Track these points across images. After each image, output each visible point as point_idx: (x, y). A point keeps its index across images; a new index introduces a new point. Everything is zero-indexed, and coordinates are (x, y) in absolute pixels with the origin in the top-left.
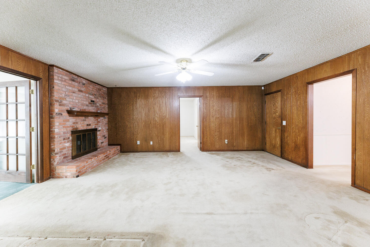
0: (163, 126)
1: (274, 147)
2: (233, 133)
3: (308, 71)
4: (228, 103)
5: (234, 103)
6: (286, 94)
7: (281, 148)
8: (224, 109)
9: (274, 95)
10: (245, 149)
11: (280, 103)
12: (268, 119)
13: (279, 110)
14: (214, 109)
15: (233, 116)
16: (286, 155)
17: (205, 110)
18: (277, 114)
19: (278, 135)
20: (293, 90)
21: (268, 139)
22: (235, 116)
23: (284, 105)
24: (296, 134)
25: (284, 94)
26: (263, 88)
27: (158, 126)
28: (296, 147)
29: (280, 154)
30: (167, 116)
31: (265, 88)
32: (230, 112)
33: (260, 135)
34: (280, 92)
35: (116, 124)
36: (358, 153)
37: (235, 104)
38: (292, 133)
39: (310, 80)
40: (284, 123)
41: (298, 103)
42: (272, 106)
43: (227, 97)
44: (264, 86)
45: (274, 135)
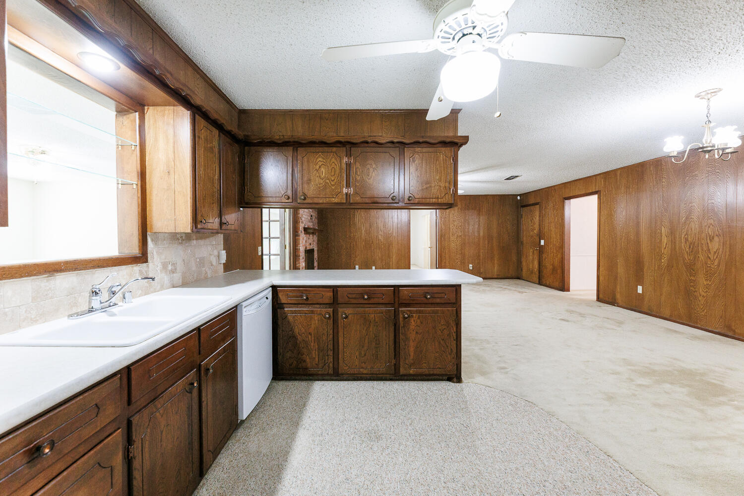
0: (389, 246)
1: (532, 272)
2: (479, 256)
3: (565, 185)
4: (473, 217)
5: (481, 217)
6: (544, 208)
7: (539, 273)
8: (469, 224)
9: (532, 208)
10: (495, 277)
11: (538, 218)
12: (525, 239)
13: (537, 226)
14: (454, 225)
15: (479, 234)
16: (544, 281)
17: (443, 226)
18: (535, 232)
19: (536, 257)
20: (551, 205)
21: (524, 264)
22: (481, 234)
23: (542, 221)
24: (554, 255)
25: (542, 208)
26: (519, 198)
27: (383, 246)
28: (554, 269)
29: (538, 280)
30: (394, 234)
31: (522, 197)
32: (476, 229)
33: (514, 258)
34: (538, 206)
35: (328, 244)
36: (601, 269)
37: (483, 219)
38: (550, 254)
39: (567, 196)
40: (542, 243)
41: (556, 220)
42: (530, 222)
43: (472, 209)
44: (520, 195)
45: (531, 257)
